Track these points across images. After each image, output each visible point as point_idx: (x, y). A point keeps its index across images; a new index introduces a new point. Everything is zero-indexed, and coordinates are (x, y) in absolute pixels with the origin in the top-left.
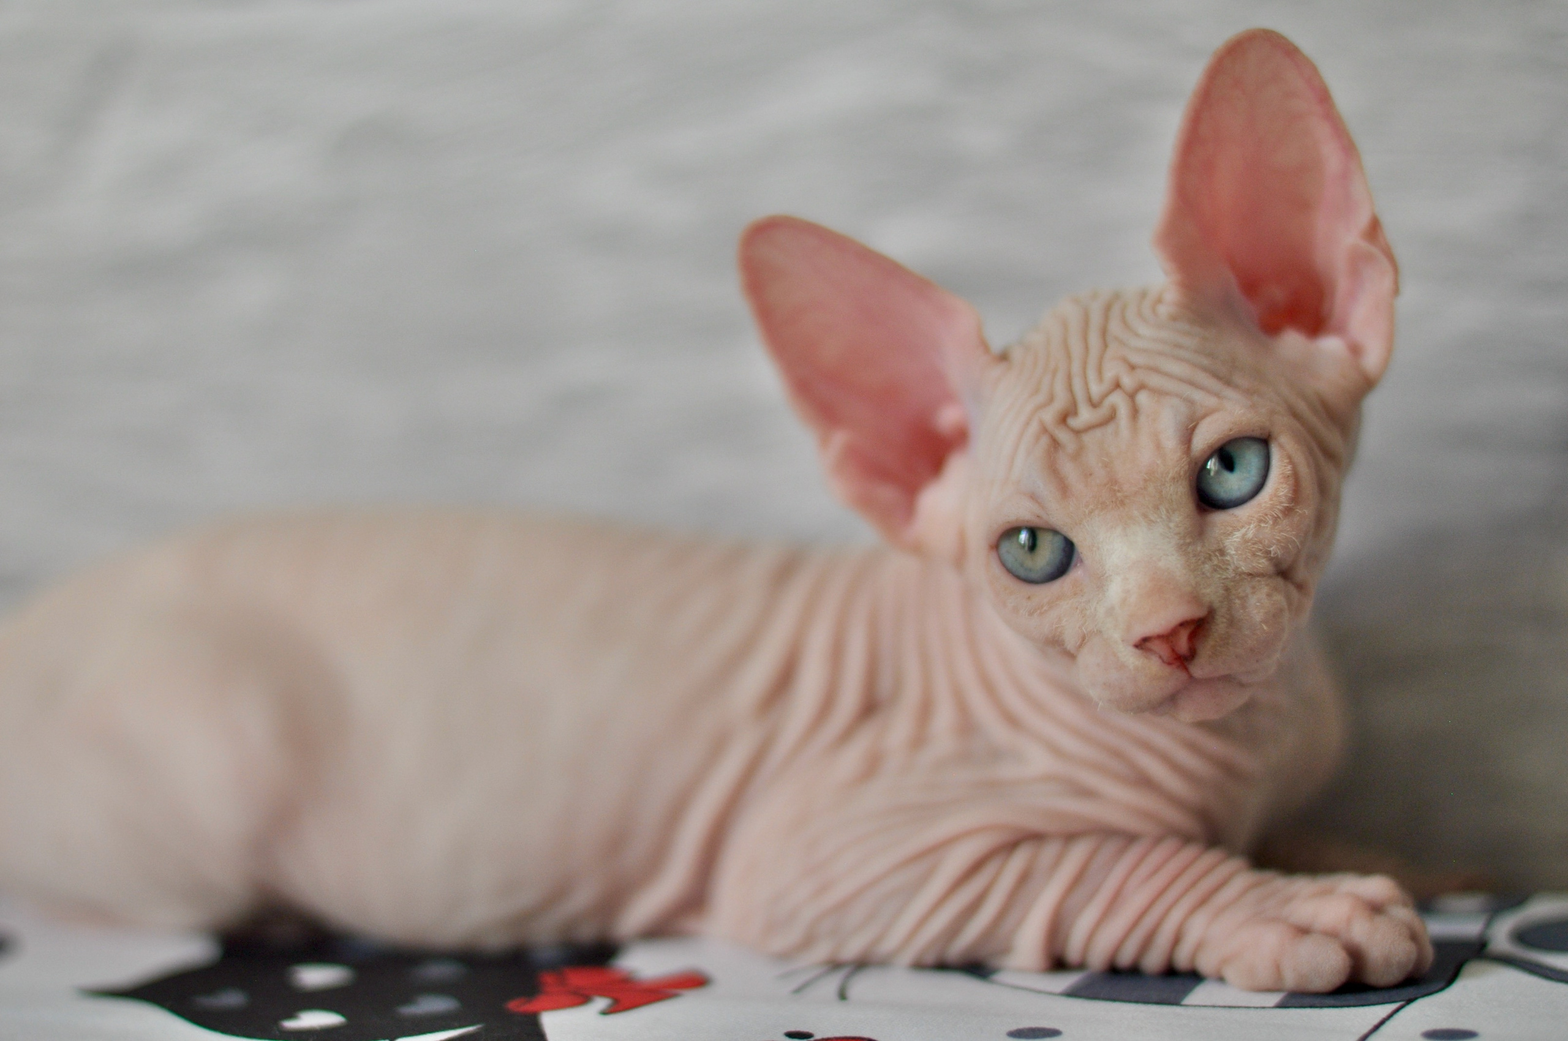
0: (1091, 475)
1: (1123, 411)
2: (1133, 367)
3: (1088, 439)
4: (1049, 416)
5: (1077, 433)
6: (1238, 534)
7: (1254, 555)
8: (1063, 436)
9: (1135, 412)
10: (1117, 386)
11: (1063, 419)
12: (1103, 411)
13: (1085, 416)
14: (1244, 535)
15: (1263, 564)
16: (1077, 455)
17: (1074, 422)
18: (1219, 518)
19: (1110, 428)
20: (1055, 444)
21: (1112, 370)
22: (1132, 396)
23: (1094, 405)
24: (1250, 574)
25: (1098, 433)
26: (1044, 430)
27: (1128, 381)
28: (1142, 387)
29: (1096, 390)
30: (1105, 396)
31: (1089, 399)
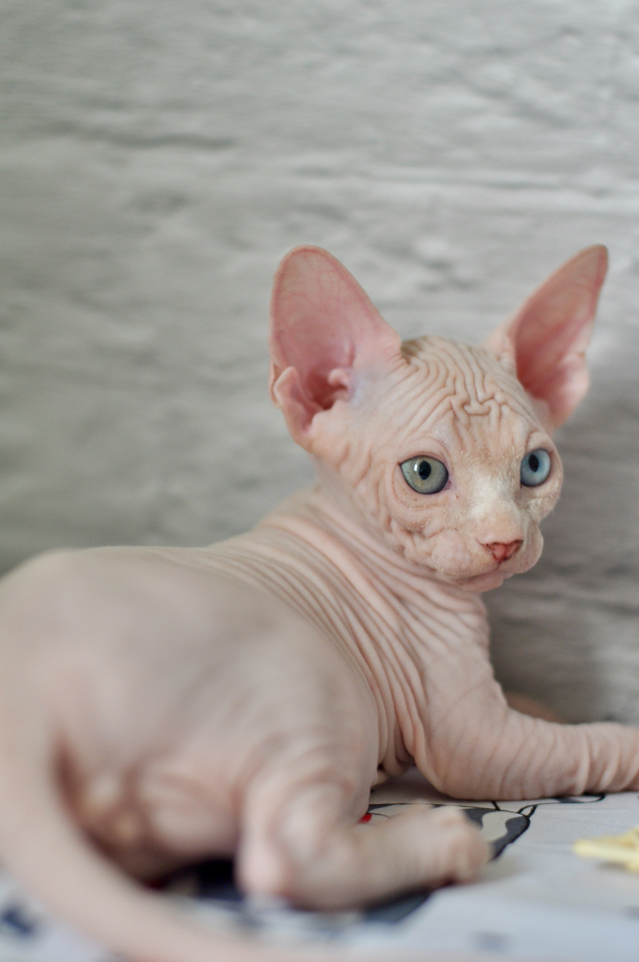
0: (475, 441)
1: (494, 413)
3: (473, 419)
4: (455, 402)
5: (469, 415)
8: (461, 414)
9: (500, 415)
10: (493, 397)
11: (462, 405)
12: (484, 408)
13: (474, 407)
16: (468, 427)
17: (467, 408)
19: (486, 418)
20: (455, 418)
21: (490, 388)
22: (500, 405)
23: (482, 403)
25: (479, 419)
26: (451, 408)
27: (499, 397)
28: (505, 403)
29: (481, 395)
30: (486, 400)
31: (477, 399)
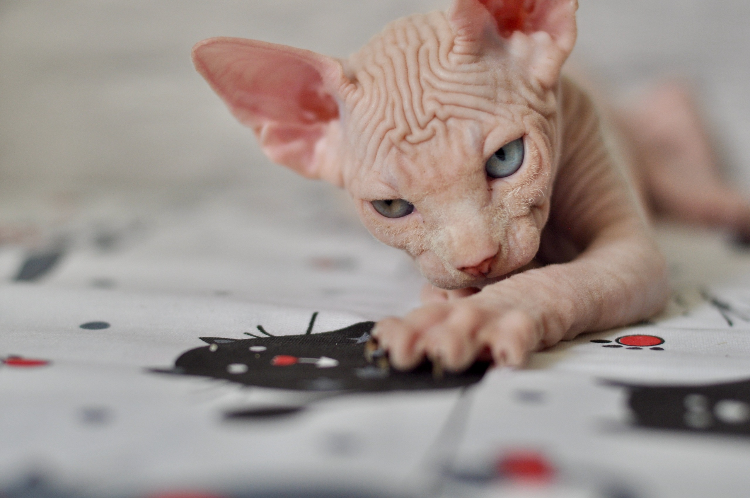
0: (424, 172)
1: (440, 131)
2: (442, 104)
3: (419, 148)
4: (395, 135)
5: (413, 144)
6: (510, 193)
7: (519, 205)
8: (405, 146)
9: (447, 131)
10: (435, 116)
11: (404, 138)
12: (428, 132)
13: (417, 134)
14: (513, 194)
15: (525, 209)
16: (414, 159)
17: (409, 138)
18: (499, 185)
19: (433, 141)
20: (401, 151)
21: (430, 107)
22: (444, 121)
23: (422, 128)
24: (518, 217)
25: (425, 145)
26: (392, 145)
27: (441, 113)
28: (450, 116)
29: (422, 119)
30: (428, 123)
31: (419, 125)
